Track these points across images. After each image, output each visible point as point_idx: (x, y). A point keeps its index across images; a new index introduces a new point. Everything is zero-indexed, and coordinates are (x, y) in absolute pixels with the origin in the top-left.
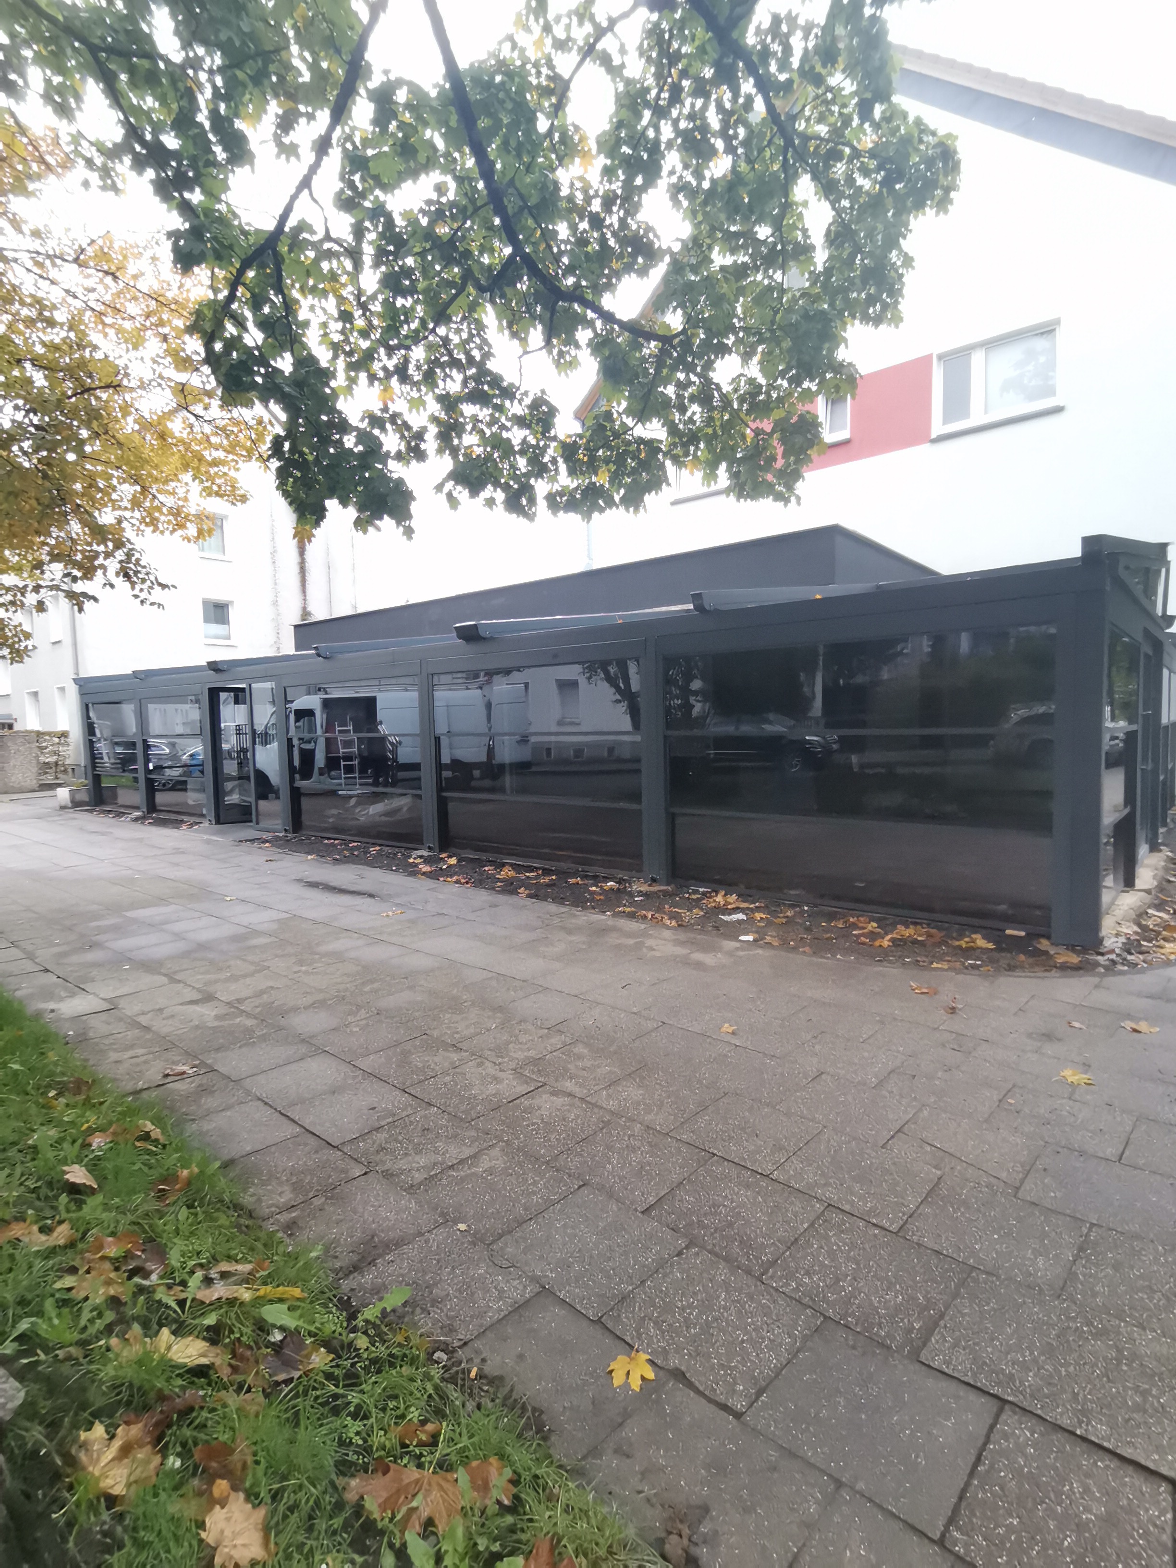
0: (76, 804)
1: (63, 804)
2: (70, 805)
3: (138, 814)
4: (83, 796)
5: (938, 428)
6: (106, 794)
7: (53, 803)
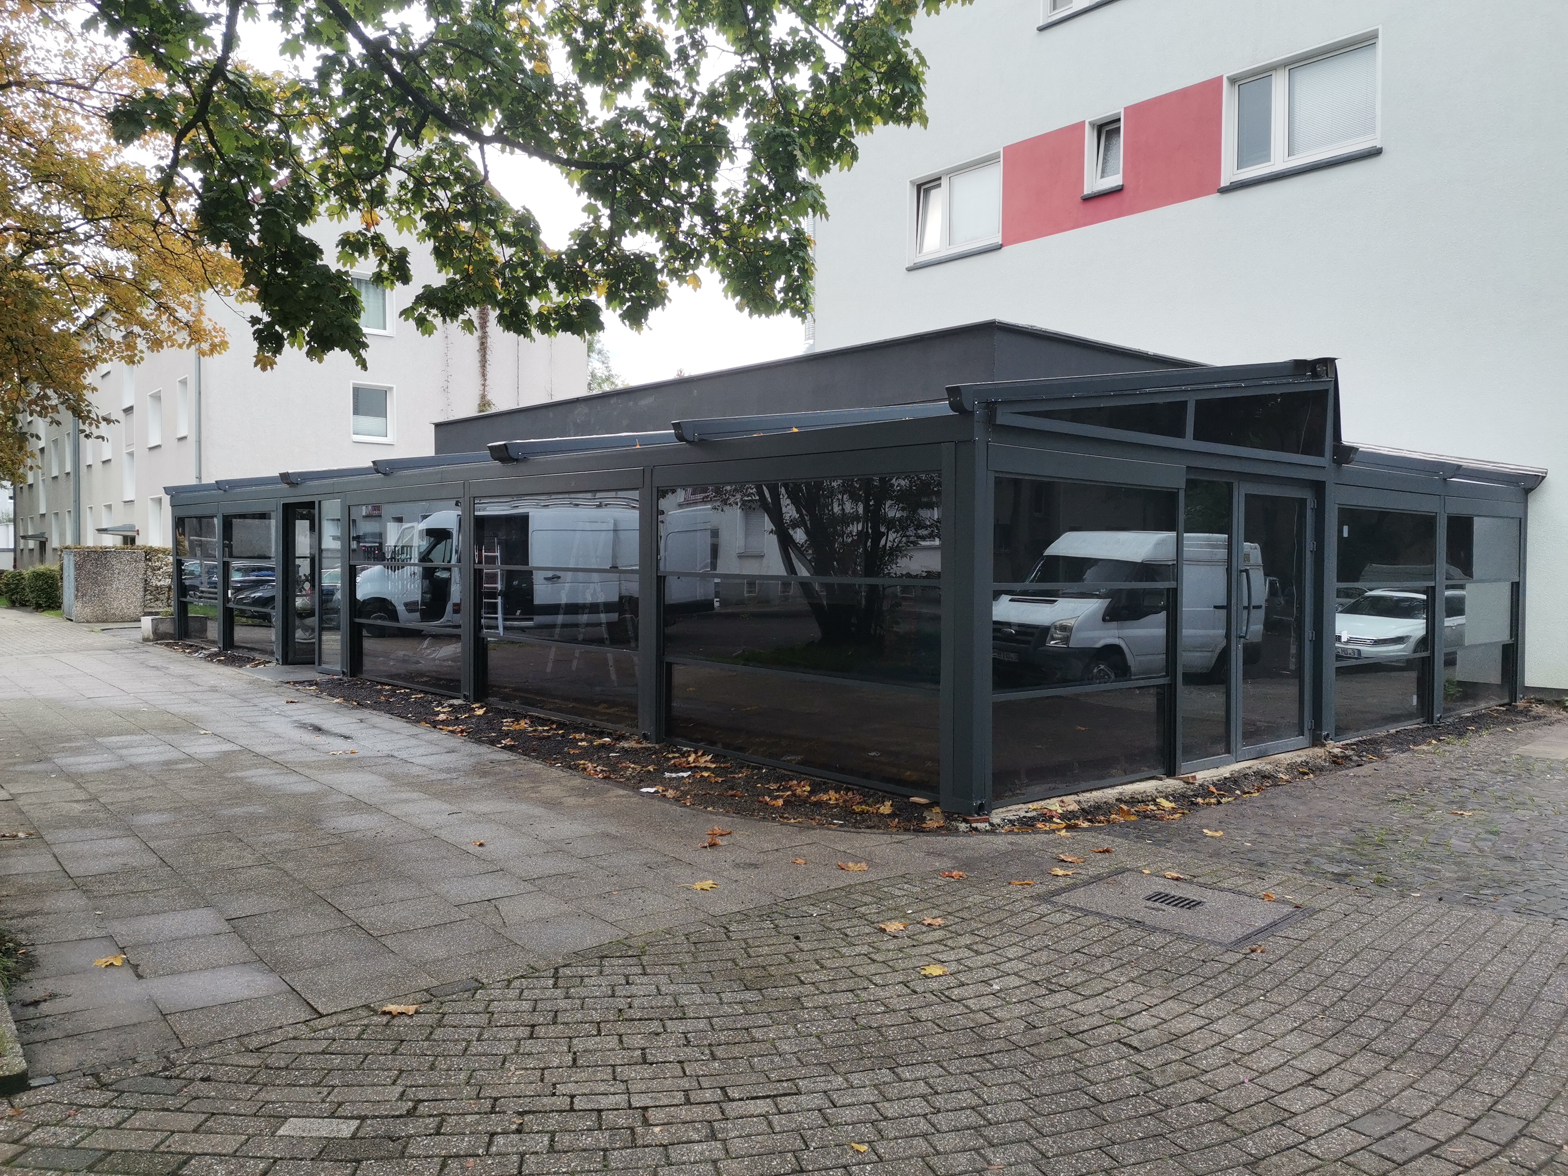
0: (158, 637)
1: (146, 636)
2: (152, 637)
3: (215, 650)
4: (167, 627)
5: (1229, 174)
6: (193, 626)
7: (138, 635)
